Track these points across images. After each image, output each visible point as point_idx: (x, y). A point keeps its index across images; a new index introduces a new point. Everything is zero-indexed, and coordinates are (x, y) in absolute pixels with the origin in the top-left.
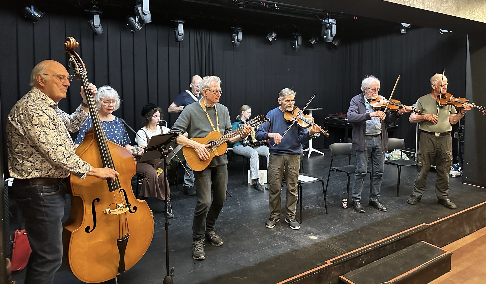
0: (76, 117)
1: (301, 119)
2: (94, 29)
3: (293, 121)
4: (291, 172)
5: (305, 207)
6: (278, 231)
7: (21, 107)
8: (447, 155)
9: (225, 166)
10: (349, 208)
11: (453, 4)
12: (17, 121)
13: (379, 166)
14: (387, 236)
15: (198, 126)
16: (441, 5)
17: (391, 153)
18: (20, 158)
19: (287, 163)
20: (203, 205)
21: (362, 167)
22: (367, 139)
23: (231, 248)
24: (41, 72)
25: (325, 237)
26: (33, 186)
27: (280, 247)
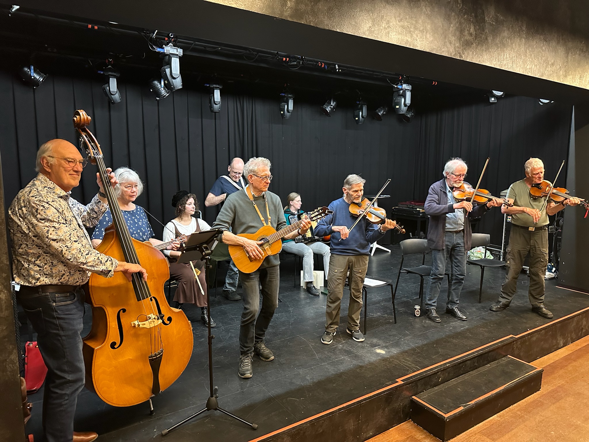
0: (93, 210)
1: (370, 212)
2: (110, 96)
3: (360, 215)
4: (355, 276)
5: (370, 315)
6: (339, 343)
7: (22, 198)
8: (542, 253)
9: (276, 267)
10: (422, 317)
11: (560, 67)
12: (18, 216)
13: (459, 267)
14: (468, 350)
15: (243, 220)
16: (545, 69)
17: (472, 250)
18: (25, 261)
19: (352, 265)
20: (251, 312)
21: (439, 268)
22: (446, 235)
23: (284, 363)
24: (46, 153)
25: (394, 351)
26: (44, 294)
27: (341, 362)
